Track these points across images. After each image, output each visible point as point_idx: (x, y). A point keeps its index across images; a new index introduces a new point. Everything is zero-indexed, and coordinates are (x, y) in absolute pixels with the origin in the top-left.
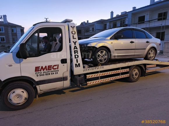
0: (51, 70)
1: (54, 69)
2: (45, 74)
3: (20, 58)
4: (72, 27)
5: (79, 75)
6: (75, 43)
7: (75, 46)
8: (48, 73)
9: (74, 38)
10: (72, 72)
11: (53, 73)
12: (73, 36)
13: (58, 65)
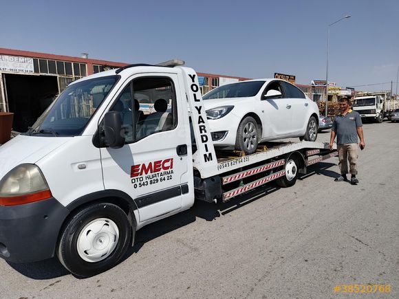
0: (160, 172)
2: (149, 181)
3: (99, 147)
4: (190, 75)
5: (212, 178)
6: (199, 110)
7: (200, 117)
8: (155, 178)
9: (196, 100)
10: (196, 173)
11: (163, 177)
12: (195, 95)
13: (172, 159)
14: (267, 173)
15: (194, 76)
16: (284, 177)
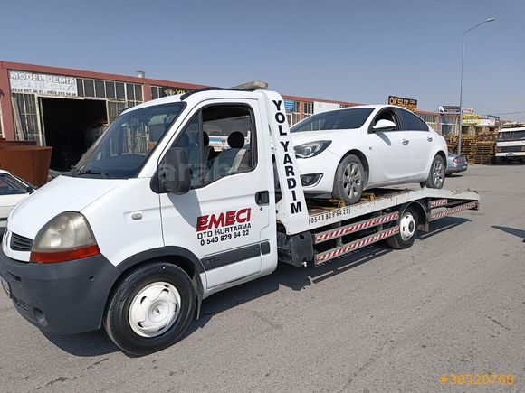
0: (233, 226)
1: (240, 221)
2: (219, 236)
3: (158, 193)
4: (274, 102)
5: (301, 235)
6: (285, 146)
7: (287, 155)
8: (228, 233)
9: (282, 134)
10: (281, 228)
11: (237, 232)
12: (280, 127)
13: (249, 209)
14: (374, 230)
15: (280, 102)
16: (398, 235)
